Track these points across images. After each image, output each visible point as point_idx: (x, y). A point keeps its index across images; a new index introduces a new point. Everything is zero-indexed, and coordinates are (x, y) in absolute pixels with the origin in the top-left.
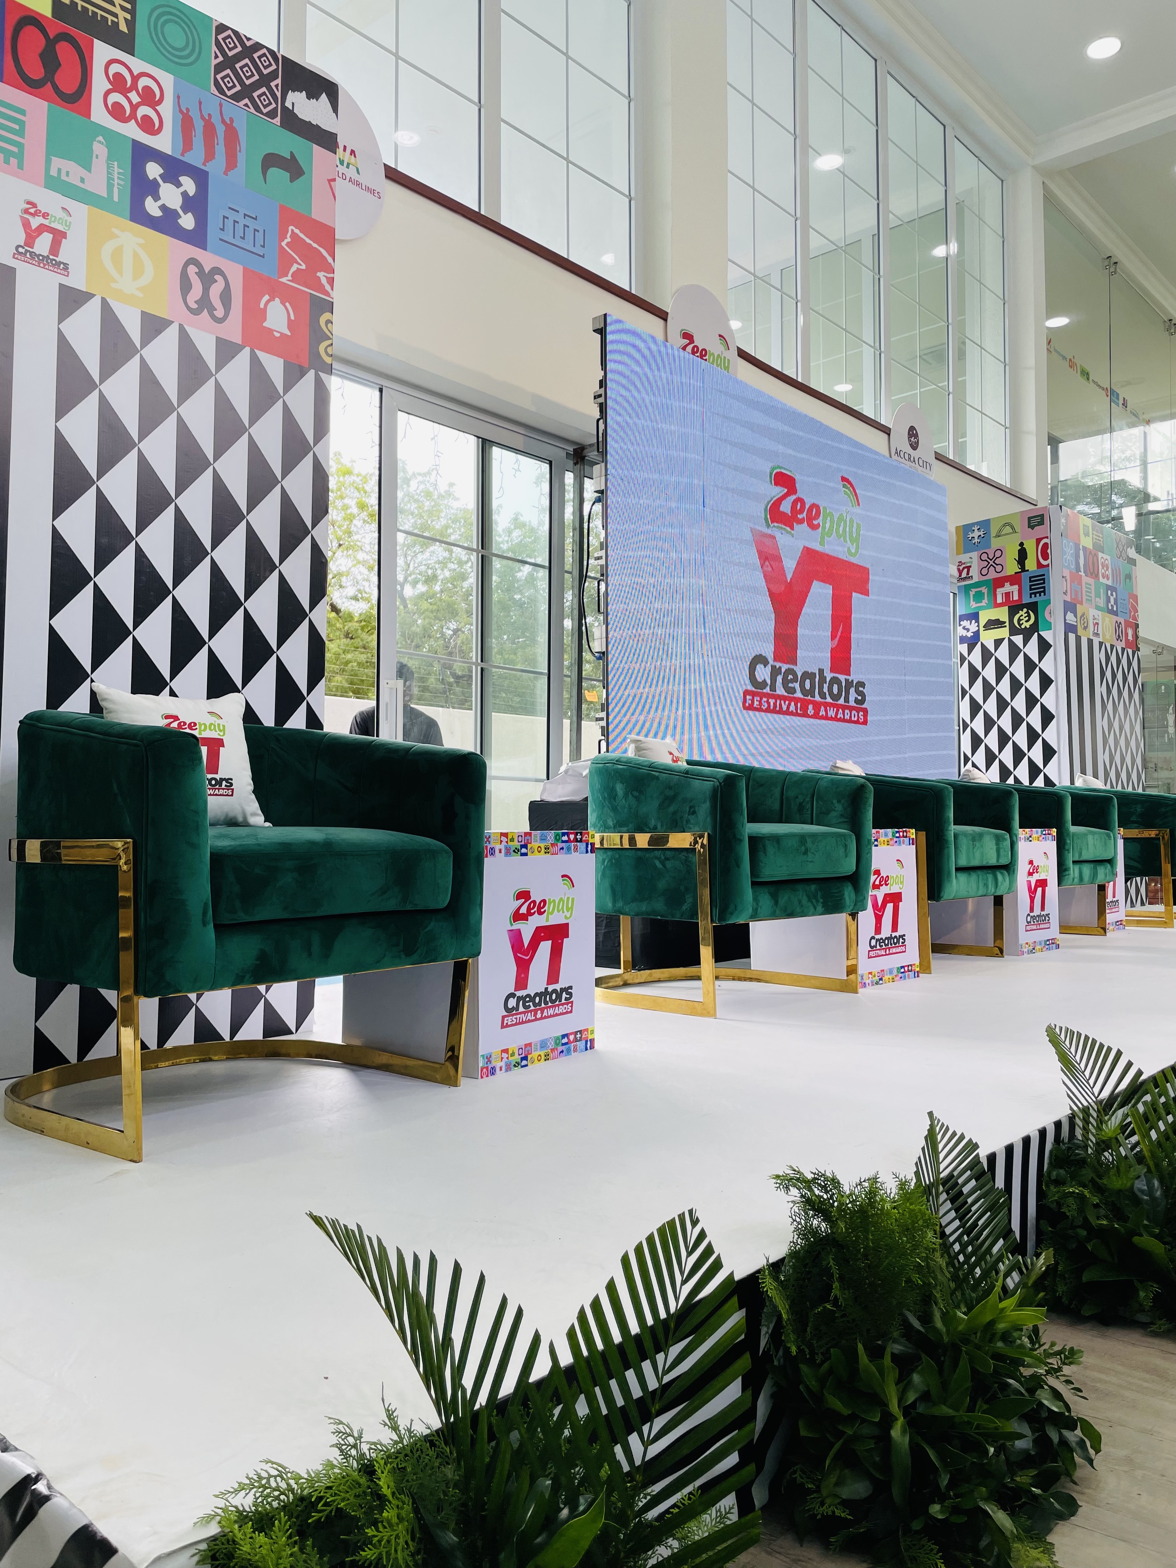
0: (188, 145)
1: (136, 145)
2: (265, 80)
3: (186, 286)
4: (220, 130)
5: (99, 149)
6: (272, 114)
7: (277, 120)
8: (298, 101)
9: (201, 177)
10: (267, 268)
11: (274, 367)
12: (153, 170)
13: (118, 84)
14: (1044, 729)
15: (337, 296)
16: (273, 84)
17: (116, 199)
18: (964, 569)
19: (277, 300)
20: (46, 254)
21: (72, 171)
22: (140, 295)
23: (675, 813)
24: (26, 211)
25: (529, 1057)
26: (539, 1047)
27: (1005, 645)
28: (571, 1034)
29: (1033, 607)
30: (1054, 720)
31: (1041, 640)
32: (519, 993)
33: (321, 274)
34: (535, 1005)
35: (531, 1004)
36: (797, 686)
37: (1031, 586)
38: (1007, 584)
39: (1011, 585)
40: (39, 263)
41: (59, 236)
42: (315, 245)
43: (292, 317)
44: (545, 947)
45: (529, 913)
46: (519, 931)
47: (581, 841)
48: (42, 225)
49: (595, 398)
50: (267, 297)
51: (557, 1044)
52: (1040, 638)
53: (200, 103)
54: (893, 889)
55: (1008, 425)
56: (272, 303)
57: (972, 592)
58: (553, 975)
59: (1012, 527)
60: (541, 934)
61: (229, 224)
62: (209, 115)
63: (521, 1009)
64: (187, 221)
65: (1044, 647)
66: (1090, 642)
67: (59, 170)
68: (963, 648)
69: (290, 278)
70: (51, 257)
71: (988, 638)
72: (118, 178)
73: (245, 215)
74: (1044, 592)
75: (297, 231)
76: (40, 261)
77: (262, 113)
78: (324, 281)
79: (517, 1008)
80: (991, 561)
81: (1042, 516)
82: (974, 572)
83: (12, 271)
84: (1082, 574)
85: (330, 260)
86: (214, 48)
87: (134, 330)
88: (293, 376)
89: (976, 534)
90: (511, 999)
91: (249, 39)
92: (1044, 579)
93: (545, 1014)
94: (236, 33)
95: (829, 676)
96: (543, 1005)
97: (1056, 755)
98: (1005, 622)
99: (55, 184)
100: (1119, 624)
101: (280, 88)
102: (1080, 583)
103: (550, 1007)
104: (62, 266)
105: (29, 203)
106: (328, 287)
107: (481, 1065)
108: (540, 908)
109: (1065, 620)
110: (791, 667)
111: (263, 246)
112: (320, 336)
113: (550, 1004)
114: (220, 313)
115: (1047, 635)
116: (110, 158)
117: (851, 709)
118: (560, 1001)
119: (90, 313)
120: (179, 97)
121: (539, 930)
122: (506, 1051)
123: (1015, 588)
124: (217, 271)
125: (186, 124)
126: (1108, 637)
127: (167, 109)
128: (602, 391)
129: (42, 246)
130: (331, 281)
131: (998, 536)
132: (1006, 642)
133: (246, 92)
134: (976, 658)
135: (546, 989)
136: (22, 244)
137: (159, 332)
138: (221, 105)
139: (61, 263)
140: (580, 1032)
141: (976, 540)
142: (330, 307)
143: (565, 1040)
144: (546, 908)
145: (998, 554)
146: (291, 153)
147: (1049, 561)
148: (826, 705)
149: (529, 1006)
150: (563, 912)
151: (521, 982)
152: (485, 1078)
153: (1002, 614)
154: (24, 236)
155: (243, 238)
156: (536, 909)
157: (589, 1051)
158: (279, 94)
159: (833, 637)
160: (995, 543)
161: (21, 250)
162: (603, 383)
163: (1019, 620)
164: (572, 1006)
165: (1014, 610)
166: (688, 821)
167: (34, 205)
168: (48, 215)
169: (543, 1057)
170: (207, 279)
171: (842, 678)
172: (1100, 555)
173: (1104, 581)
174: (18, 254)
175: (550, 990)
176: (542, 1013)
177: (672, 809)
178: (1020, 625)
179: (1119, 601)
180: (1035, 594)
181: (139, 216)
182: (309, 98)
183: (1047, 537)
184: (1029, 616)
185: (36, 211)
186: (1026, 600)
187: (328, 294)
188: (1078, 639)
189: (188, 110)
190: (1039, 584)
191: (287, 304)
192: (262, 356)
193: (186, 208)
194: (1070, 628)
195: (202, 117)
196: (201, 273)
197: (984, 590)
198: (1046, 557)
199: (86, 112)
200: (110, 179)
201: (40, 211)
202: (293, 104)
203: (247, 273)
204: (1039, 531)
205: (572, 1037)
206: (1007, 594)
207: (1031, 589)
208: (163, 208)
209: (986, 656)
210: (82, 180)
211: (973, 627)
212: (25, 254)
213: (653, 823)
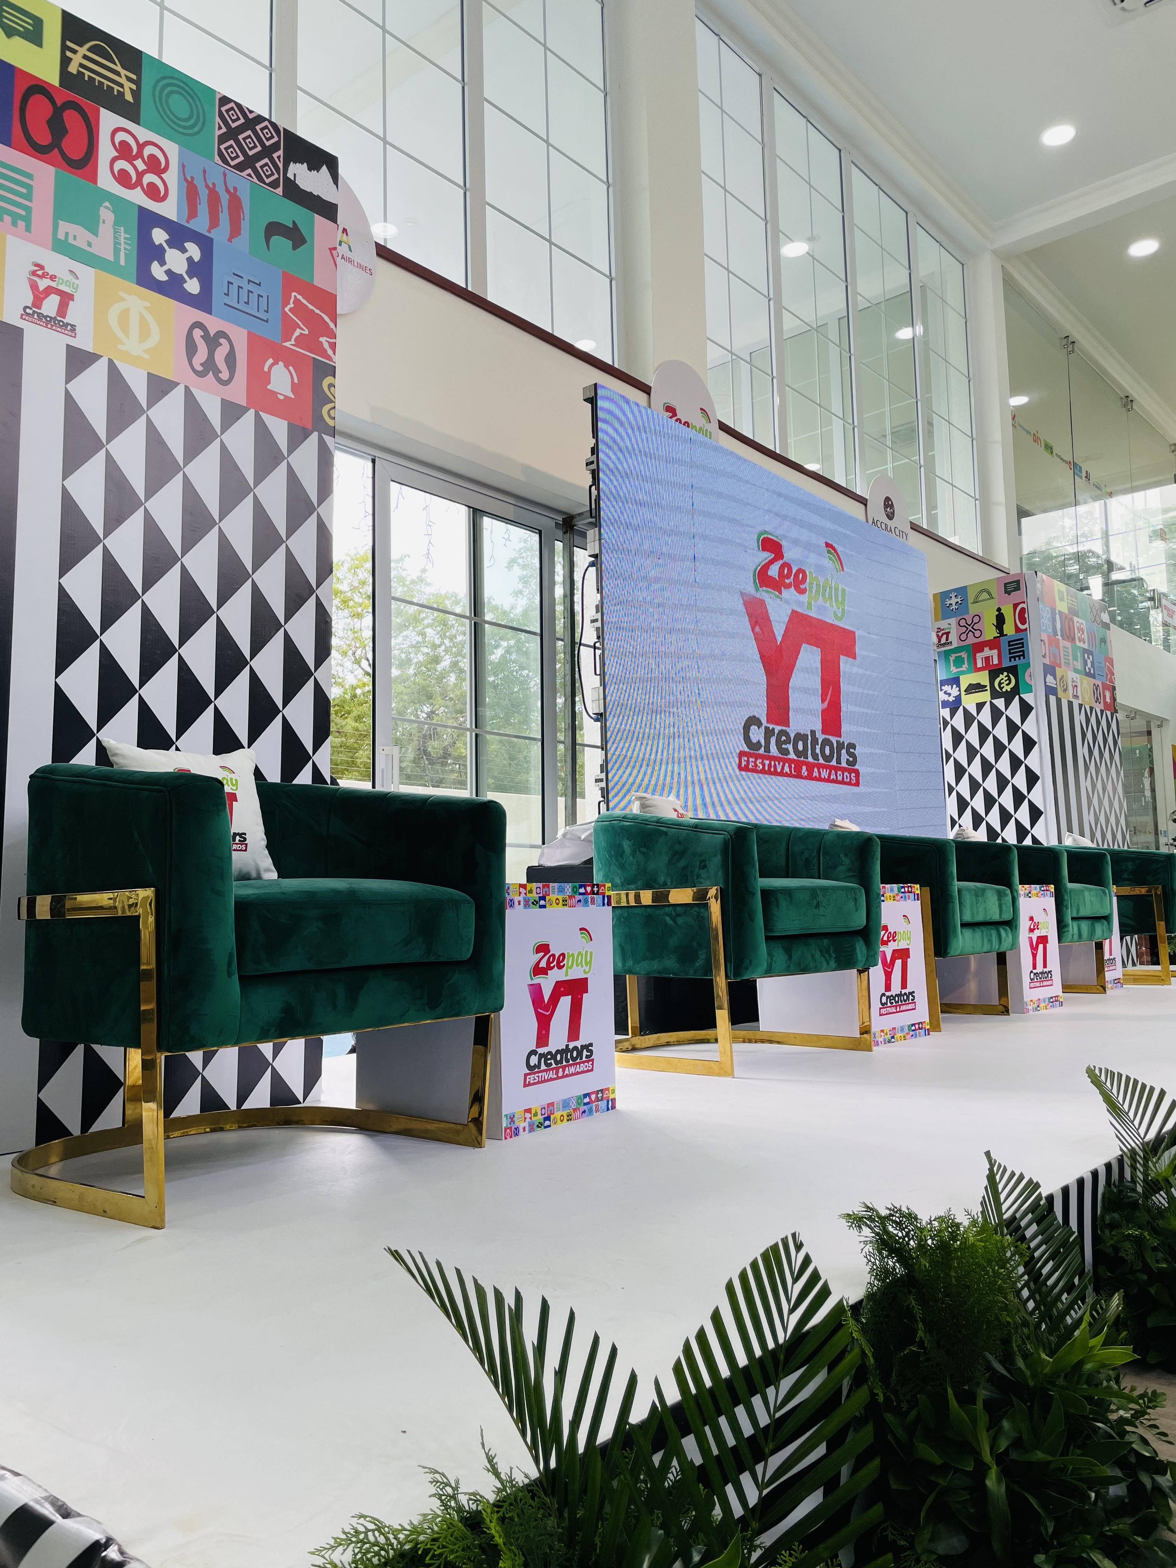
0: (193, 213)
1: (142, 210)
2: (267, 152)
3: (191, 349)
4: (225, 198)
5: (106, 215)
6: (274, 184)
7: (280, 191)
8: (299, 172)
9: (205, 244)
10: (272, 332)
11: (279, 429)
12: (159, 236)
13: (124, 151)
14: (1029, 790)
15: (339, 360)
16: (275, 155)
17: (122, 263)
18: (943, 635)
19: (281, 363)
20: (53, 315)
21: (78, 235)
22: (147, 357)
23: (685, 868)
24: (34, 273)
25: (552, 1117)
26: (561, 1106)
27: (987, 709)
28: (593, 1093)
29: (1013, 671)
30: (1040, 781)
31: (1023, 702)
32: (541, 1050)
33: (323, 339)
34: (557, 1062)
35: (552, 1061)
36: (790, 747)
37: (1010, 650)
38: (986, 649)
39: (991, 649)
40: (47, 324)
41: (66, 298)
42: (317, 311)
43: (296, 381)
44: (565, 1002)
45: (549, 967)
46: (539, 985)
47: (598, 893)
48: (49, 287)
49: (587, 464)
50: (271, 361)
51: (579, 1104)
52: (1022, 700)
53: (205, 172)
54: (901, 945)
55: (977, 497)
56: (275, 366)
57: (952, 657)
58: (574, 1031)
59: (989, 593)
60: (561, 988)
61: (234, 289)
62: (214, 184)
63: (543, 1067)
64: (193, 286)
65: (1026, 710)
66: (1070, 704)
67: (67, 234)
68: (946, 713)
69: (293, 342)
70: (59, 318)
71: (970, 702)
72: (125, 243)
73: (249, 281)
74: (1023, 655)
75: (299, 297)
76: (47, 323)
77: (264, 183)
78: (326, 346)
79: (539, 1066)
80: (970, 627)
81: (1018, 582)
82: (953, 637)
83: (19, 332)
84: (1059, 637)
85: (332, 325)
86: (218, 120)
87: (140, 390)
88: (297, 437)
89: (953, 601)
90: (533, 1056)
91: (251, 112)
92: (1022, 643)
93: (567, 1072)
94: (239, 106)
95: (820, 737)
96: (564, 1063)
97: (1043, 816)
98: (986, 686)
99: (62, 247)
100: (1097, 687)
101: (282, 159)
102: (1058, 647)
103: (571, 1065)
104: (69, 327)
105: (37, 265)
106: (330, 352)
107: (504, 1125)
108: (559, 962)
109: (1045, 682)
110: (784, 728)
111: (267, 311)
112: (323, 399)
113: (571, 1062)
114: (225, 375)
115: (1028, 698)
116: (116, 223)
117: (843, 770)
118: (581, 1059)
119: (97, 374)
120: (183, 166)
121: (558, 984)
122: (528, 1111)
123: (995, 652)
124: (221, 334)
125: (191, 193)
126: (1087, 699)
127: (172, 177)
128: (594, 458)
129: (50, 306)
130: (333, 346)
131: (975, 602)
132: (987, 706)
133: (249, 163)
134: (958, 721)
135: (567, 1046)
136: (30, 306)
137: (165, 393)
138: (225, 175)
139: (68, 324)
140: (602, 1091)
141: (954, 607)
142: (332, 371)
143: (587, 1100)
144: (565, 962)
145: (976, 619)
146: (294, 222)
147: (1027, 626)
148: (819, 766)
149: (551, 1064)
150: (582, 966)
151: (543, 1037)
152: (509, 1139)
153: (983, 678)
154: (31, 297)
155: (247, 303)
156: (555, 963)
157: (610, 1111)
158: (281, 165)
159: (823, 701)
160: (973, 609)
161: (28, 311)
162: (594, 451)
163: (1000, 684)
164: (592, 1064)
165: (994, 673)
166: (699, 876)
167: (41, 267)
168: (55, 277)
169: (566, 1117)
170: (213, 342)
171: (834, 740)
172: (1076, 619)
173: (1081, 645)
174: (26, 314)
175: (571, 1047)
176: (564, 1071)
177: (682, 863)
178: (1001, 688)
179: (1096, 664)
180: (1014, 657)
181: (145, 280)
182: (310, 169)
183: (1024, 602)
184: (1009, 679)
185: (43, 273)
186: (1006, 663)
187: (330, 358)
188: (1059, 701)
189: (192, 178)
190: (1018, 648)
191: (291, 368)
192: (265, 416)
193: (192, 273)
194: (1050, 691)
195: (207, 186)
196: (206, 337)
197: (964, 655)
198: (1023, 621)
199: (93, 178)
200: (116, 244)
201: (48, 274)
202: (295, 175)
203: (251, 337)
204: (1016, 596)
205: (593, 1097)
206: (987, 659)
207: (1010, 653)
208: (169, 272)
209: (969, 719)
210: (90, 245)
211: (955, 692)
212: (33, 315)
213: (662, 879)
